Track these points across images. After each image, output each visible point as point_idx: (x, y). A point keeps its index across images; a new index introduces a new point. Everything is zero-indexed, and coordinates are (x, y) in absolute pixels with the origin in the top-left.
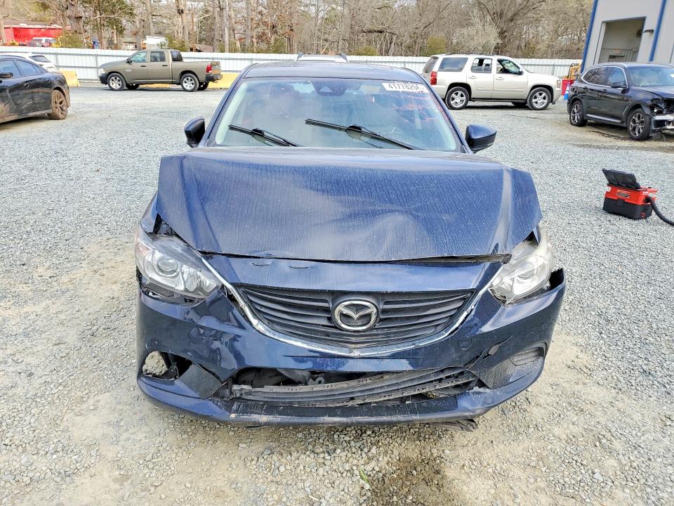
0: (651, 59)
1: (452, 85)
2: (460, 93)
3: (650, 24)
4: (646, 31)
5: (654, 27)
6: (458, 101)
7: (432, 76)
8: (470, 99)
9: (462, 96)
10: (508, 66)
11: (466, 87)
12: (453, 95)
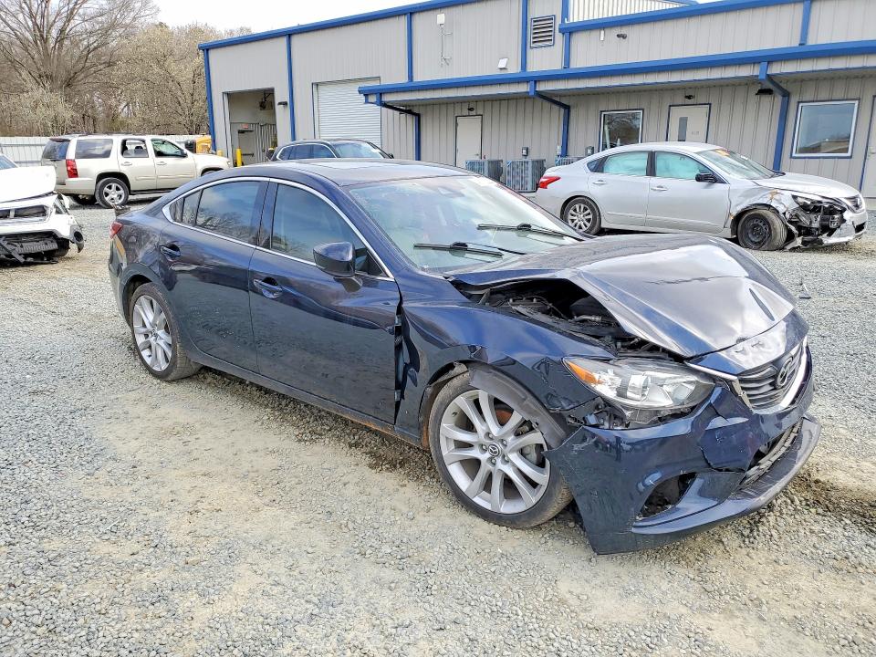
0: (294, 138)
1: (101, 176)
2: (114, 185)
3: (281, 95)
4: (280, 104)
5: (287, 99)
6: (115, 196)
7: (67, 165)
8: (130, 192)
9: (118, 189)
10: (163, 149)
11: (121, 177)
12: (106, 189)
